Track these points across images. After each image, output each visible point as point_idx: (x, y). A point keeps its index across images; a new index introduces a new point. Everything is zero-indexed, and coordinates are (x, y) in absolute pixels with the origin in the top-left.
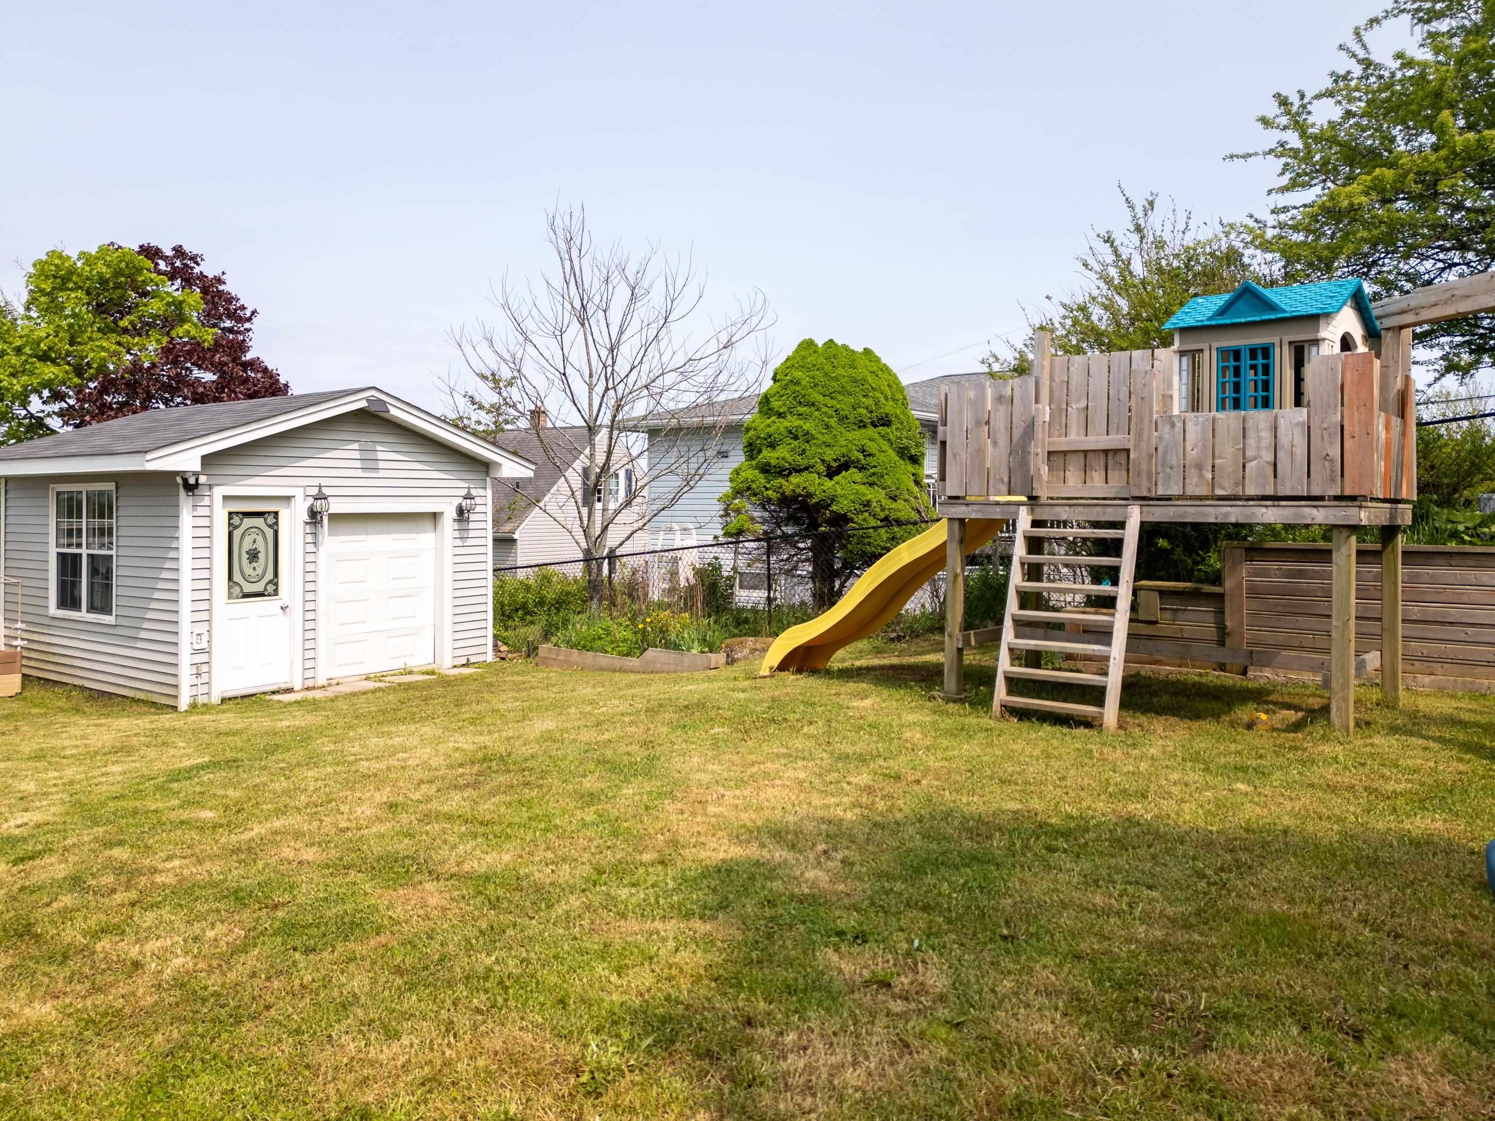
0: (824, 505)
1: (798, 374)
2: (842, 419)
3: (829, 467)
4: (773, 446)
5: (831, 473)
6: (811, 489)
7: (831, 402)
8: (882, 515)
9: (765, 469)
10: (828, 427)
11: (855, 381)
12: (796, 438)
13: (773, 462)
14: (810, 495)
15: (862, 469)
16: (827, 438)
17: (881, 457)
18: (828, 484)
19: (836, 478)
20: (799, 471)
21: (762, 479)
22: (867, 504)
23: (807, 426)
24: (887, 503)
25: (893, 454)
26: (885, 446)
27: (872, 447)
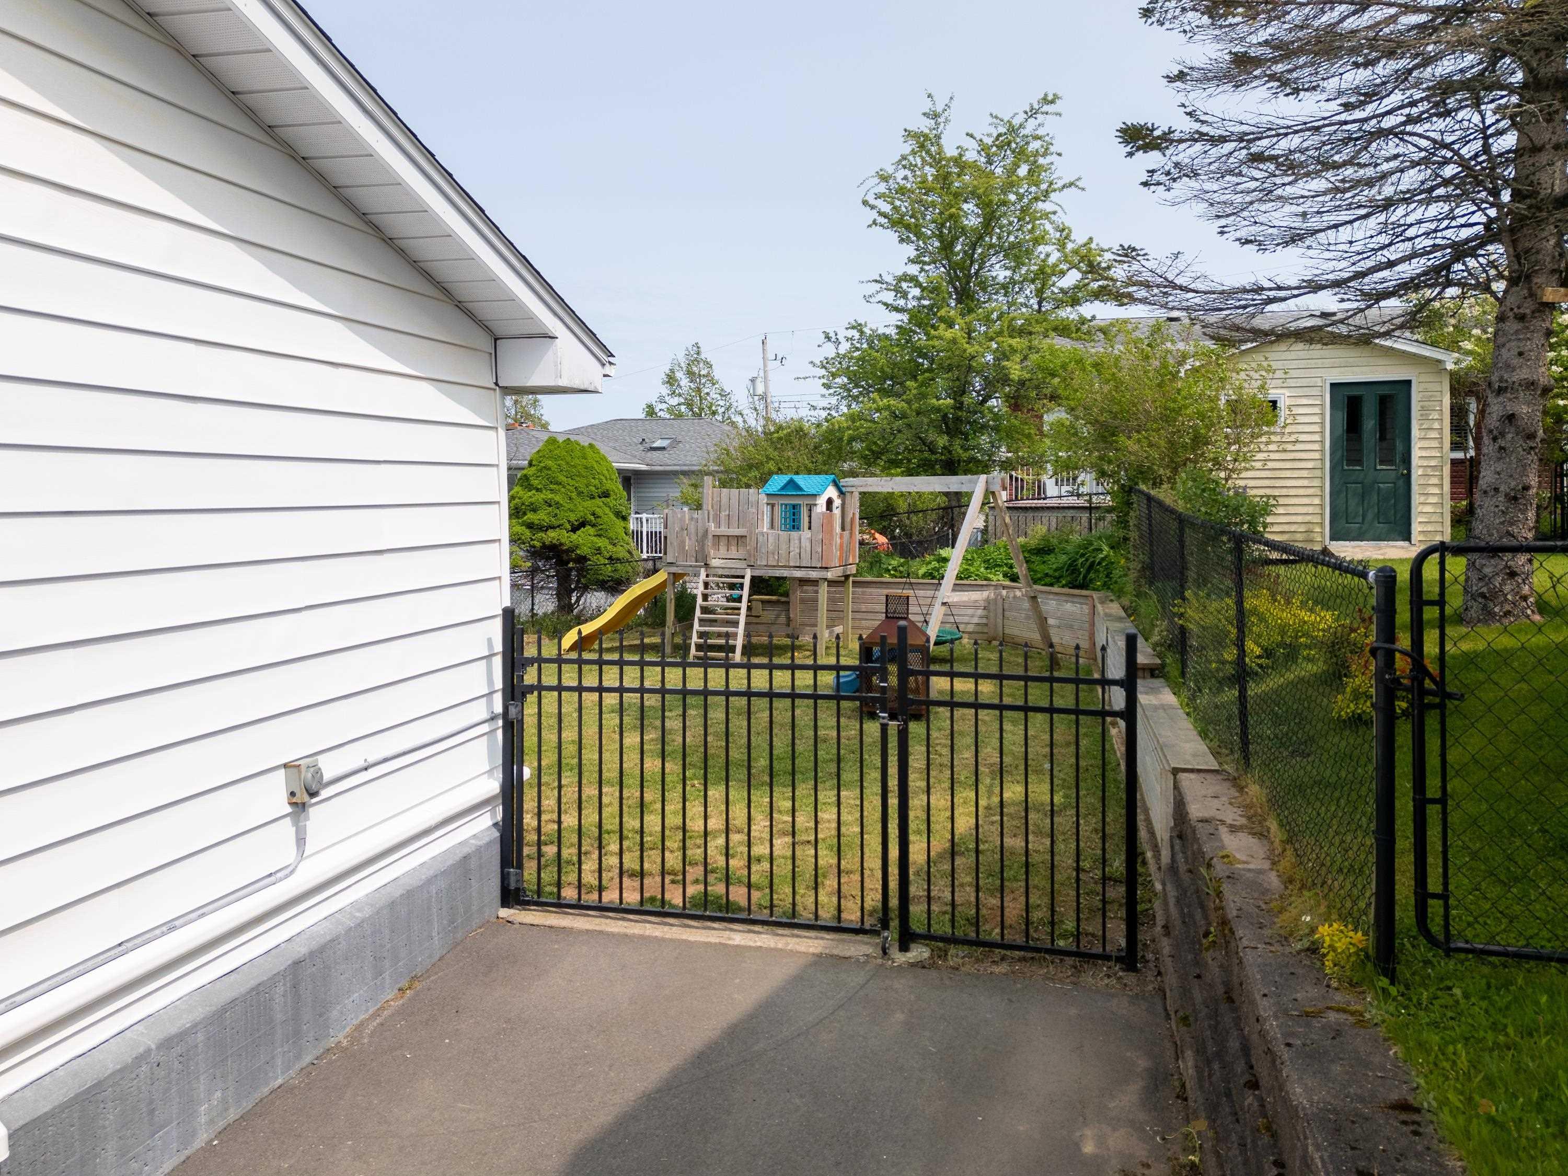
0: (571, 550)
1: (550, 463)
2: (580, 494)
3: (572, 525)
4: (534, 510)
5: (574, 529)
6: (563, 541)
7: (573, 482)
8: (608, 555)
9: (530, 526)
10: (570, 499)
11: (586, 468)
12: (550, 506)
13: (536, 522)
14: (561, 544)
15: (593, 526)
16: (571, 506)
17: (605, 519)
18: (574, 537)
19: (578, 532)
20: (553, 528)
21: (528, 533)
22: (599, 549)
23: (557, 498)
24: (610, 547)
25: (612, 516)
26: (607, 510)
27: (599, 512)
